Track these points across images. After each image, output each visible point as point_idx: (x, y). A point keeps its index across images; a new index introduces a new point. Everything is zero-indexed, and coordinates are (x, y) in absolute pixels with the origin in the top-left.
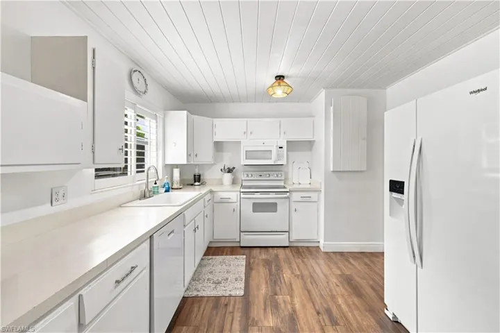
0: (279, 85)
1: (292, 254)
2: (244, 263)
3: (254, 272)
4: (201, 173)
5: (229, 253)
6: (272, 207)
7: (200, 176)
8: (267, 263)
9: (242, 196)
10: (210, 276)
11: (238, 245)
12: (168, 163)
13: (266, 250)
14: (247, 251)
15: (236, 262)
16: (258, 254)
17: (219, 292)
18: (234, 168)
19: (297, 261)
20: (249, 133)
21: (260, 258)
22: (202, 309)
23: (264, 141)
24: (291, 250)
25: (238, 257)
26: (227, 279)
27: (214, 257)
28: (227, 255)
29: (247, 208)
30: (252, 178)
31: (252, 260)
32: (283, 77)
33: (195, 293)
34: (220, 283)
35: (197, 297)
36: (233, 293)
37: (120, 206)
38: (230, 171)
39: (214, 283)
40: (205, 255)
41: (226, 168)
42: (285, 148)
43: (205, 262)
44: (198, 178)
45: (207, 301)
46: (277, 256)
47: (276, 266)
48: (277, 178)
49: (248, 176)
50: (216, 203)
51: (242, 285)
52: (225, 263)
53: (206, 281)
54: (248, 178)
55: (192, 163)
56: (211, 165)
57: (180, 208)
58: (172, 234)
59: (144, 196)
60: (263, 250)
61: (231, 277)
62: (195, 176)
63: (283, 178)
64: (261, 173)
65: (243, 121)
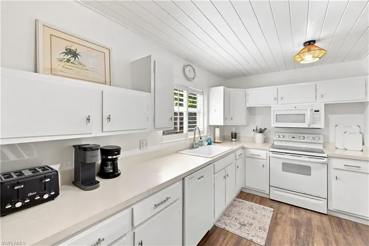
0: (309, 50)
1: (331, 224)
2: (271, 215)
3: (279, 228)
4: (237, 132)
5: (258, 201)
6: (305, 170)
7: (236, 134)
8: (296, 224)
9: (271, 155)
10: (238, 217)
11: (267, 196)
12: (211, 124)
13: (297, 210)
14: (276, 205)
15: (263, 212)
16: (287, 212)
17: (243, 233)
18: (265, 129)
19: (336, 234)
20: (279, 99)
21: (289, 216)
22: (226, 242)
23: (296, 105)
24: (330, 220)
25: (266, 207)
26: (252, 224)
27: (244, 201)
28: (255, 202)
29: (277, 166)
30: (284, 139)
31: (279, 216)
32: (314, 41)
33: (223, 226)
34: (244, 225)
35: (224, 229)
36: (255, 240)
37: (177, 152)
38: (261, 131)
39: (240, 223)
40: (237, 197)
41: (258, 129)
42: (322, 112)
43: (237, 203)
44: (234, 136)
45: (231, 237)
46: (310, 220)
47: (307, 230)
48: (313, 141)
49: (279, 136)
50: (247, 157)
51: (265, 236)
52: (252, 209)
53: (234, 219)
54: (279, 139)
55: (229, 124)
56: (244, 126)
57: (211, 159)
58: (202, 179)
59: (192, 147)
60: (293, 209)
61: (256, 224)
62: (232, 134)
63: (321, 141)
64: (294, 135)
65: (274, 88)
